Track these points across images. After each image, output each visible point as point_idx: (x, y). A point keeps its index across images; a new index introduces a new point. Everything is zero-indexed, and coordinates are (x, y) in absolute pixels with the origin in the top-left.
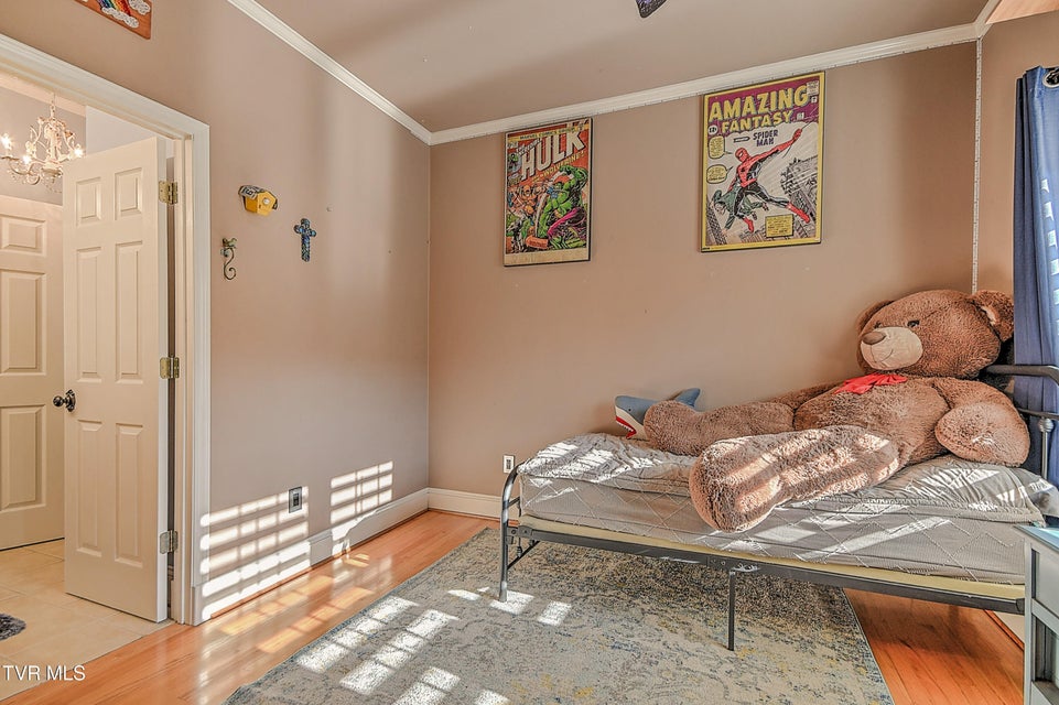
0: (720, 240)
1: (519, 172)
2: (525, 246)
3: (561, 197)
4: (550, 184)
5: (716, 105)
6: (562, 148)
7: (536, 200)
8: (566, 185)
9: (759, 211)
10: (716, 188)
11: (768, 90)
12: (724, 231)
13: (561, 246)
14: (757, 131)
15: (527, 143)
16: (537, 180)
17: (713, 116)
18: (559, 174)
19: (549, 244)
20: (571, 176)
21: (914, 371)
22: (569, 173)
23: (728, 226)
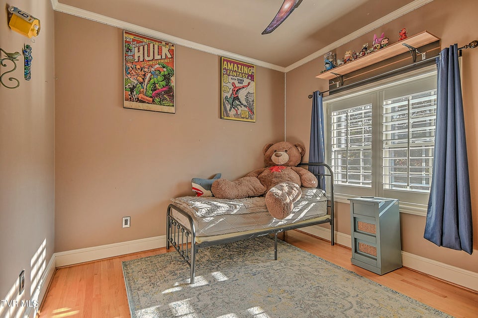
0: (228, 116)
1: (133, 56)
2: (138, 99)
3: (160, 78)
4: (153, 69)
5: (225, 62)
6: (160, 53)
7: (144, 75)
8: (162, 73)
9: (239, 107)
10: (226, 94)
11: (242, 65)
12: (229, 112)
13: (160, 103)
14: (239, 78)
15: (138, 42)
16: (145, 64)
17: (224, 66)
18: (158, 66)
19: (153, 101)
20: (165, 69)
21: (287, 165)
22: (164, 67)
23: (230, 110)
